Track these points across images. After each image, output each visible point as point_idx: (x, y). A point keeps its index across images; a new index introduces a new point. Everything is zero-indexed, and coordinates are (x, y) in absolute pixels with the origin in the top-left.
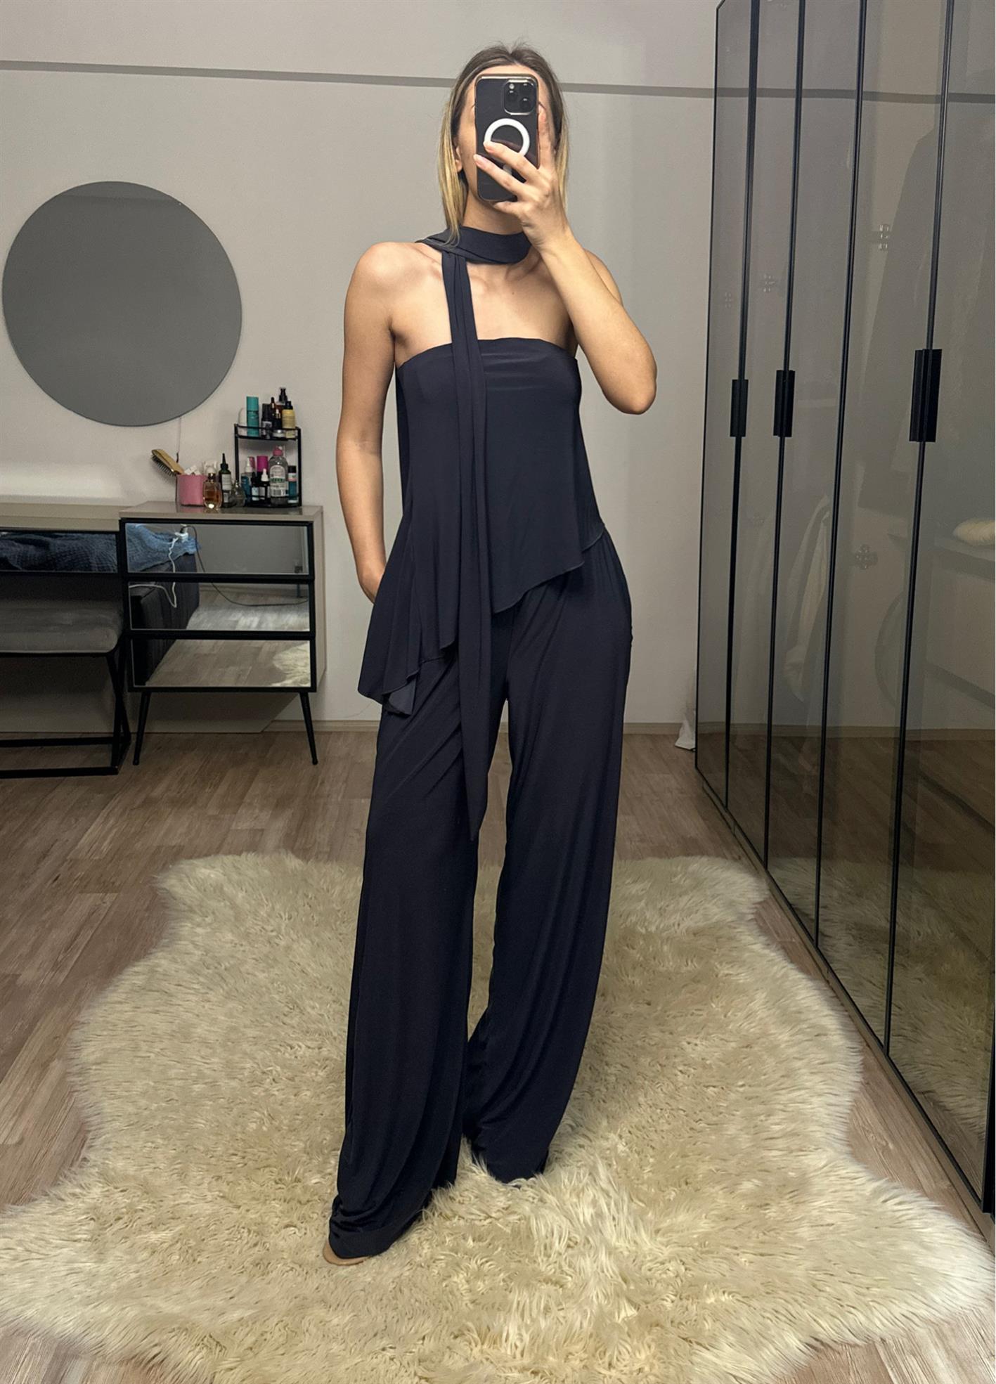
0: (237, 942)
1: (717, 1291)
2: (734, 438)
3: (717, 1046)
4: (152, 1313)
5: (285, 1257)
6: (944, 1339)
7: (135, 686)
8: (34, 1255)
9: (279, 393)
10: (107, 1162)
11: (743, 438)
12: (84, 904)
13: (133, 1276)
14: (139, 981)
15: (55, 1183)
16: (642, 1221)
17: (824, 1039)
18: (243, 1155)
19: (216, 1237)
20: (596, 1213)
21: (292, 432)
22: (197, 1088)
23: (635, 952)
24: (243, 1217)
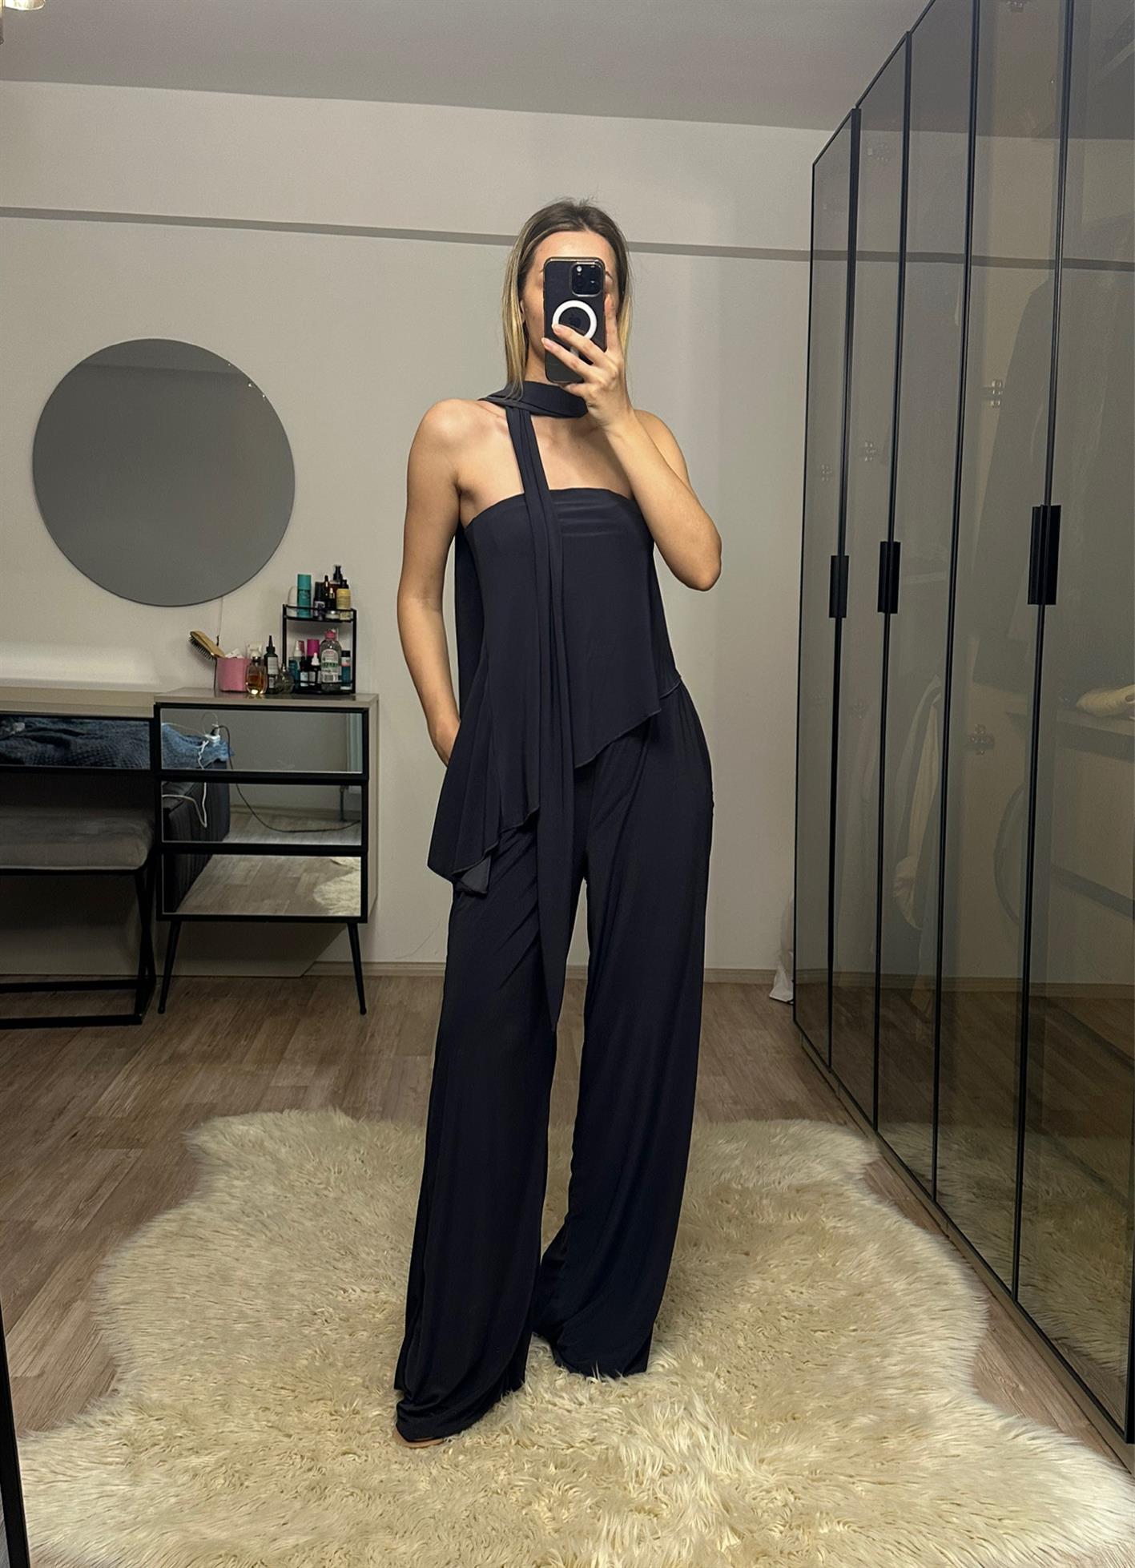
0: (279, 1194)
1: (831, 1521)
2: (833, 620)
3: (826, 1294)
4: (195, 1539)
5: (344, 1482)
7: (164, 913)
8: (61, 1477)
9: (333, 571)
10: (141, 1392)
11: (843, 618)
12: (108, 1158)
13: (173, 1500)
14: (171, 1227)
15: (83, 1411)
16: (745, 1451)
17: (945, 1287)
18: (293, 1388)
19: (265, 1462)
20: (692, 1444)
21: (347, 613)
22: (239, 1327)
23: (730, 1206)
24: (296, 1445)
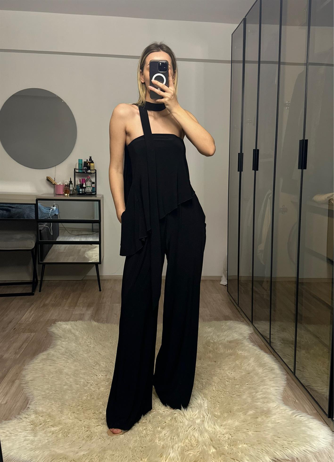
0: (77, 346)
1: (242, 443)
2: (239, 172)
3: (238, 374)
4: (53, 453)
5: (97, 435)
6: (317, 458)
7: (40, 262)
8: (13, 435)
9: (89, 158)
10: (36, 408)
11: (242, 172)
12: (25, 336)
13: (47, 441)
14: (44, 357)
15: (19, 414)
16: (216, 422)
17: (274, 371)
18: (82, 406)
19: (74, 429)
21: (93, 171)
22: (65, 387)
23: (210, 348)
24: (83, 423)
